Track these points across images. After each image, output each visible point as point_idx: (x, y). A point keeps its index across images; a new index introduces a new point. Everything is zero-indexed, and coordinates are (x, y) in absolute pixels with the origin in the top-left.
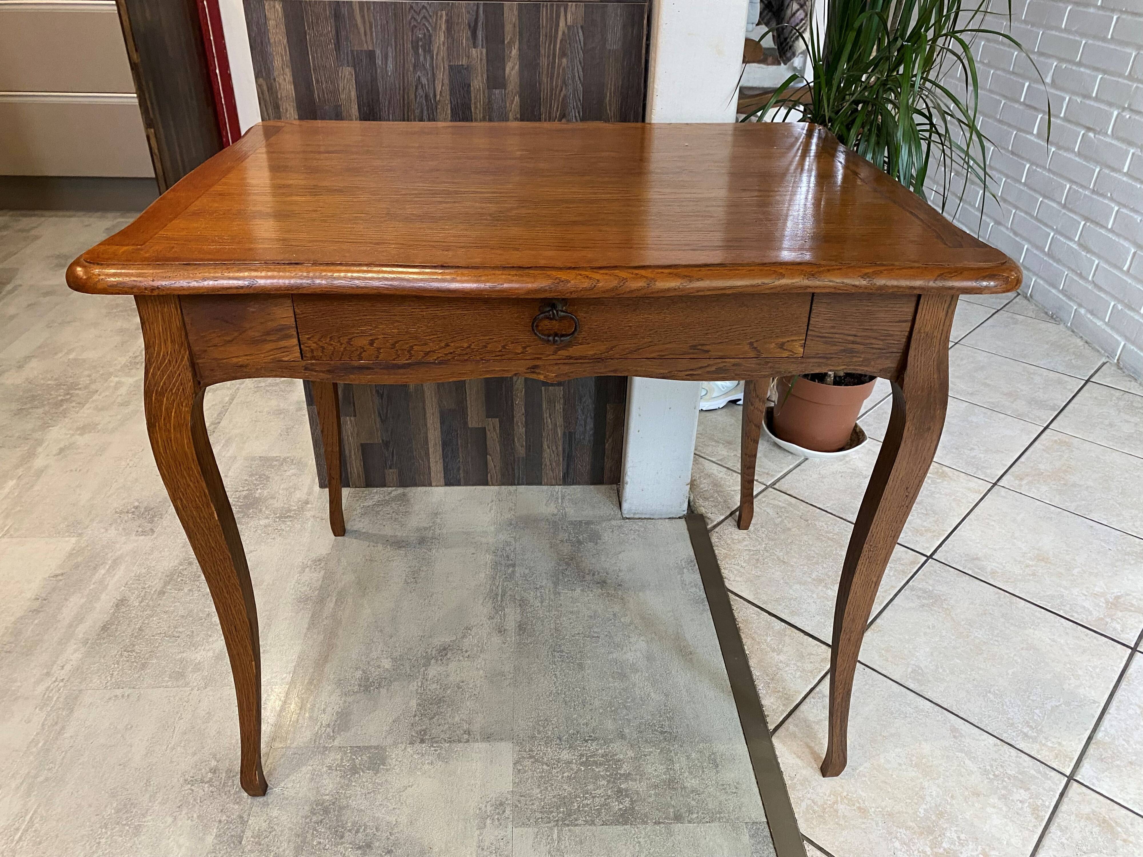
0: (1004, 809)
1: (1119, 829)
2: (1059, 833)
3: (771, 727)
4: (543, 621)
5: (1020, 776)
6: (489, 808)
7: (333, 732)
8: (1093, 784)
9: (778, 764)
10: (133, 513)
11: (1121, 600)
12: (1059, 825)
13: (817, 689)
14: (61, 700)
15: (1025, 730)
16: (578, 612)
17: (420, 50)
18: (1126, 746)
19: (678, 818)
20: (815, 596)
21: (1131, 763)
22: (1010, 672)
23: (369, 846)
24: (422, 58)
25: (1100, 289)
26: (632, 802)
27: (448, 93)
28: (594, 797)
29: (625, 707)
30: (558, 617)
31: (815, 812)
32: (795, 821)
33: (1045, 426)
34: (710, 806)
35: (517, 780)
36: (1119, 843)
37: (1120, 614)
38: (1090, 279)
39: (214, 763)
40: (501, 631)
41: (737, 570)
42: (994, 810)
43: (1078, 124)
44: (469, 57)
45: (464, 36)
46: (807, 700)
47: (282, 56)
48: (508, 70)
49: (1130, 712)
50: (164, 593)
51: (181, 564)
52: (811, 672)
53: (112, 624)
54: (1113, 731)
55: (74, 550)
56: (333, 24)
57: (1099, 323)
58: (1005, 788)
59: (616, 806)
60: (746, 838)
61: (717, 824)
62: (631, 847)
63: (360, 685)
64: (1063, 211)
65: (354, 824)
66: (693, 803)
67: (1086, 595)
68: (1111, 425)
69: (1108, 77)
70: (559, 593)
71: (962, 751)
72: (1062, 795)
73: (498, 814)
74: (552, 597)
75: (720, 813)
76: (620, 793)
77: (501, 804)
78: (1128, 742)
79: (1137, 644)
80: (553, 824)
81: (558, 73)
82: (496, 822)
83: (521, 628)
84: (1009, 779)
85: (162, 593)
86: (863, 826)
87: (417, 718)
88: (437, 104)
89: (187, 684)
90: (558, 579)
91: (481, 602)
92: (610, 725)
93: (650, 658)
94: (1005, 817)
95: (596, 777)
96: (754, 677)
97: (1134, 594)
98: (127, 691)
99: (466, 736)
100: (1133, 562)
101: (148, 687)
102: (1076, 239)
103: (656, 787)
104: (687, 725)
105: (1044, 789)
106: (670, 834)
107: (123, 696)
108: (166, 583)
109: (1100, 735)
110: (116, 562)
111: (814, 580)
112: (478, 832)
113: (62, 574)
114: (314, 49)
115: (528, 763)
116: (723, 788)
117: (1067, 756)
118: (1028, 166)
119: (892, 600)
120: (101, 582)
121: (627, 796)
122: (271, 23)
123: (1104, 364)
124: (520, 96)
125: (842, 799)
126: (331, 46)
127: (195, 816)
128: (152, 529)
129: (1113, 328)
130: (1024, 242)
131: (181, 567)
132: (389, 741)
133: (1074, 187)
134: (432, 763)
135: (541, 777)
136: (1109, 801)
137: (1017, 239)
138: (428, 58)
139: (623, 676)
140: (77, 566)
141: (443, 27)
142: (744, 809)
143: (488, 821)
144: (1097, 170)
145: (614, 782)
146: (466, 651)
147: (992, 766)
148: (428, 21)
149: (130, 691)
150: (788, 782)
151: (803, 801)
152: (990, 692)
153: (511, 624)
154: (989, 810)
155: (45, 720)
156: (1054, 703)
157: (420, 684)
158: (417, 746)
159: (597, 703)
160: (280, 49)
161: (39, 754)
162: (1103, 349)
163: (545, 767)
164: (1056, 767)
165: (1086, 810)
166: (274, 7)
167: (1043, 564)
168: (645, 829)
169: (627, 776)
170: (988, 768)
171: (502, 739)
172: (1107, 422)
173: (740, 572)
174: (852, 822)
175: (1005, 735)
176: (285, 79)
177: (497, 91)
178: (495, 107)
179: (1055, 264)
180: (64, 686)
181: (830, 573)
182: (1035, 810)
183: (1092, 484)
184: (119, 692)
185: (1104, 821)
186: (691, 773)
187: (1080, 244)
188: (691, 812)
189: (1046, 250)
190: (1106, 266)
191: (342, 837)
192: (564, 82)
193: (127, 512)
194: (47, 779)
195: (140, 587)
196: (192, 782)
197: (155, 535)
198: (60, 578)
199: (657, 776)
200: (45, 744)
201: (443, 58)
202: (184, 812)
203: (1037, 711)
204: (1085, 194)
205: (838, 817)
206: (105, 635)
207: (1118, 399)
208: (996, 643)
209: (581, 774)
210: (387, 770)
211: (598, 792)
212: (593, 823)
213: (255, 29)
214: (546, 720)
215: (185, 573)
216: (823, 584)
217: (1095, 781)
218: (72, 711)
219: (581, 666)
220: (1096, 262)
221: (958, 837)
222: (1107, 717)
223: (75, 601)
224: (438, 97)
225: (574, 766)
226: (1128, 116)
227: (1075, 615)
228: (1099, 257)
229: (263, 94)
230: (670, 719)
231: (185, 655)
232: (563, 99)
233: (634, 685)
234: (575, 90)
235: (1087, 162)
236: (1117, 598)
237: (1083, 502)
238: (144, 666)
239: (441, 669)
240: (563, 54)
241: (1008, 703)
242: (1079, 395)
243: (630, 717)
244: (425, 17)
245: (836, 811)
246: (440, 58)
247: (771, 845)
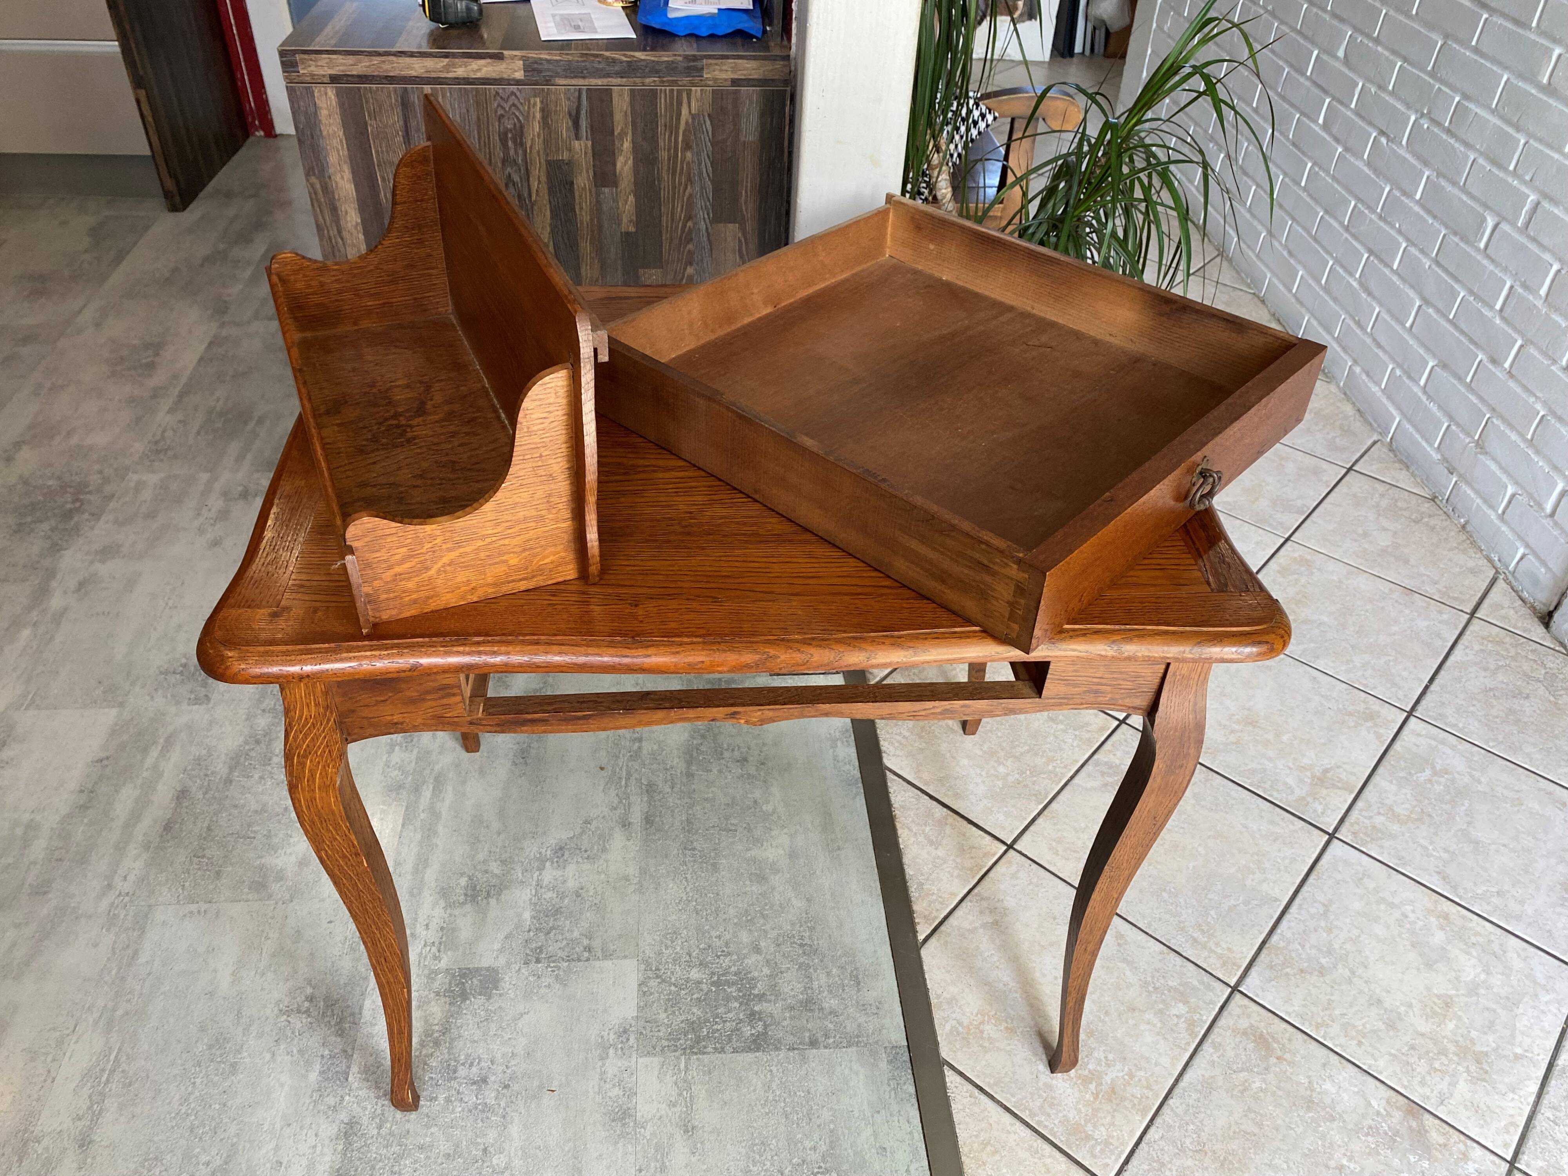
0: (1159, 1025)
1: (1275, 1045)
2: (1211, 1050)
3: (921, 937)
4: (673, 811)
5: (1182, 988)
6: (612, 1036)
7: (439, 951)
8: (1257, 995)
9: (925, 980)
10: (181, 673)
11: (1329, 775)
12: (1213, 1042)
13: (976, 891)
14: (129, 918)
15: (1195, 935)
16: (714, 799)
17: (510, 143)
18: (1301, 951)
19: (813, 1043)
20: (984, 773)
21: (1302, 971)
22: (1191, 866)
23: (484, 1080)
24: (512, 152)
25: (1379, 346)
26: (766, 1026)
27: (546, 191)
28: (724, 1022)
29: (763, 915)
30: (691, 806)
31: (958, 1033)
32: (936, 1044)
33: (1286, 536)
34: (849, 1029)
35: (642, 1004)
36: (1273, 1060)
37: (1325, 791)
38: (1369, 330)
39: (309, 990)
40: (625, 824)
41: (898, 742)
42: (1148, 1027)
43: (1370, 123)
44: (570, 150)
45: (564, 127)
46: (963, 904)
47: (338, 151)
48: (619, 165)
49: (1313, 911)
50: (231, 782)
51: (246, 743)
52: (971, 870)
53: (176, 822)
54: (1289, 934)
55: (116, 724)
56: (401, 114)
57: (1375, 389)
58: (1163, 1001)
59: (747, 1031)
60: (883, 1065)
61: (854, 1049)
62: (762, 1076)
63: (466, 895)
64: (1346, 235)
65: (468, 1056)
66: (831, 1026)
67: (1290, 768)
68: (1365, 534)
69: (1409, 67)
70: (693, 775)
71: (1124, 960)
72: (1222, 1008)
73: (622, 1042)
74: (684, 780)
75: (858, 1036)
76: (753, 1016)
77: (625, 1031)
78: (1303, 947)
79: (1336, 830)
80: (680, 1052)
81: (682, 169)
82: (620, 1052)
83: (648, 820)
84: (1169, 991)
85: (228, 781)
86: (1008, 1048)
87: (532, 934)
88: (533, 205)
89: (270, 897)
90: (691, 756)
91: (601, 788)
92: (745, 937)
93: (793, 855)
94: (1158, 1034)
95: (728, 999)
96: (907, 877)
97: (1345, 766)
98: (204, 906)
99: (586, 954)
100: (1352, 724)
101: (226, 901)
102: (1357, 276)
103: (792, 1008)
104: (830, 937)
105: (1205, 1002)
106: (804, 1059)
107: (199, 912)
108: (232, 769)
109: (1275, 938)
110: (169, 742)
111: (985, 752)
112: (600, 1063)
113: (107, 758)
114: (377, 141)
115: (653, 983)
116: (863, 1008)
117: (1234, 964)
118: (1309, 165)
119: (1072, 777)
120: (155, 767)
121: (760, 1019)
122: (323, 113)
123: (1375, 443)
124: (635, 195)
125: (989, 1019)
126: (399, 139)
127: (295, 1051)
128: (206, 696)
129: (1389, 398)
130: (1298, 267)
131: (247, 747)
132: (502, 961)
133: (1360, 206)
134: (549, 986)
135: (669, 1000)
136: (1270, 1014)
137: (1292, 261)
138: (520, 152)
139: (761, 878)
140: (123, 747)
141: (538, 116)
142: (884, 1031)
143: (611, 1051)
144: (1387, 189)
145: (747, 1004)
146: (586, 851)
147: (1153, 977)
148: (518, 109)
149: (207, 906)
150: (933, 1001)
151: (947, 1022)
152: (1165, 890)
153: (636, 817)
154: (1143, 1027)
155: (115, 942)
156: (1233, 902)
157: (533, 892)
158: (533, 966)
159: (732, 912)
160: (335, 142)
161: (113, 983)
162: (1375, 421)
163: (673, 988)
164: (1221, 977)
165: (1244, 1023)
166: (326, 94)
167: (1251, 728)
168: (777, 1056)
169: (761, 997)
170: (1149, 979)
171: (625, 957)
172: (1360, 531)
173: (901, 744)
174: (997, 1044)
175: (1173, 941)
176: (342, 177)
177: (606, 190)
178: (605, 208)
179: (1331, 303)
180: (131, 901)
181: (1004, 745)
182: (1191, 1025)
183: (1325, 618)
184: (193, 907)
185: (1261, 1036)
186: (830, 992)
187: (1360, 283)
188: (827, 1036)
189: (1323, 282)
190: (1388, 319)
191: (455, 1072)
192: (689, 179)
193: (174, 673)
194: (127, 1013)
195: (202, 774)
196: (288, 1012)
197: (211, 705)
198: (105, 762)
199: (794, 996)
200: (118, 972)
201: (538, 152)
202: (282, 1047)
203: (1212, 913)
204: (1371, 219)
205: (982, 1038)
206: (169, 837)
207: (1382, 496)
208: (1181, 831)
209: (712, 996)
210: (501, 995)
211: (730, 1015)
212: (722, 1051)
213: (303, 118)
214: (675, 932)
215: (253, 754)
216: (995, 758)
217: (1260, 992)
218: (143, 931)
219: (715, 867)
220: (1377, 310)
221: (1106, 1057)
222: (1287, 917)
223: (128, 795)
224: (534, 198)
225: (704, 986)
226: (1426, 126)
227: (1275, 794)
228: (1381, 305)
229: (316, 194)
230: (812, 929)
231: (263, 861)
232: (688, 199)
233: (774, 889)
234: (703, 187)
235: (1378, 177)
236: (1326, 771)
237: (1312, 645)
238: (218, 874)
239: (558, 873)
240: (687, 146)
241: (1183, 903)
242: (1336, 490)
243: (768, 927)
244: (514, 105)
245: (982, 1032)
246: (535, 151)
247: (910, 1071)
